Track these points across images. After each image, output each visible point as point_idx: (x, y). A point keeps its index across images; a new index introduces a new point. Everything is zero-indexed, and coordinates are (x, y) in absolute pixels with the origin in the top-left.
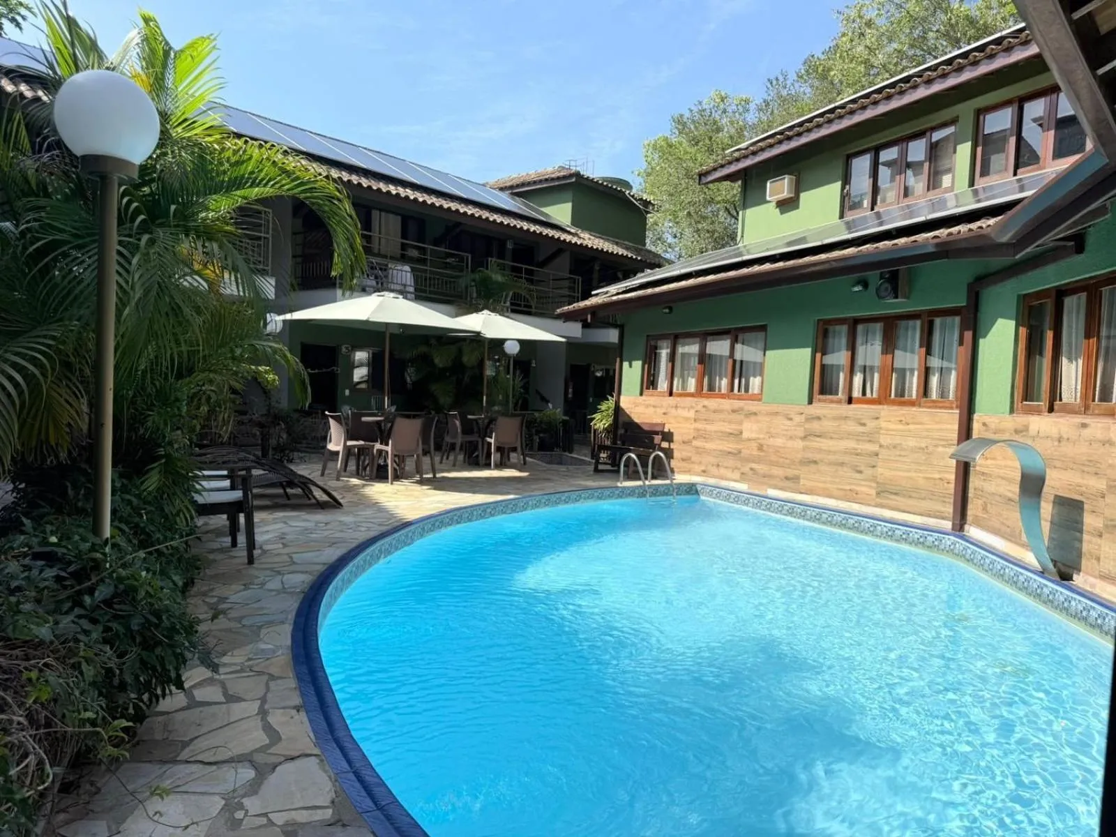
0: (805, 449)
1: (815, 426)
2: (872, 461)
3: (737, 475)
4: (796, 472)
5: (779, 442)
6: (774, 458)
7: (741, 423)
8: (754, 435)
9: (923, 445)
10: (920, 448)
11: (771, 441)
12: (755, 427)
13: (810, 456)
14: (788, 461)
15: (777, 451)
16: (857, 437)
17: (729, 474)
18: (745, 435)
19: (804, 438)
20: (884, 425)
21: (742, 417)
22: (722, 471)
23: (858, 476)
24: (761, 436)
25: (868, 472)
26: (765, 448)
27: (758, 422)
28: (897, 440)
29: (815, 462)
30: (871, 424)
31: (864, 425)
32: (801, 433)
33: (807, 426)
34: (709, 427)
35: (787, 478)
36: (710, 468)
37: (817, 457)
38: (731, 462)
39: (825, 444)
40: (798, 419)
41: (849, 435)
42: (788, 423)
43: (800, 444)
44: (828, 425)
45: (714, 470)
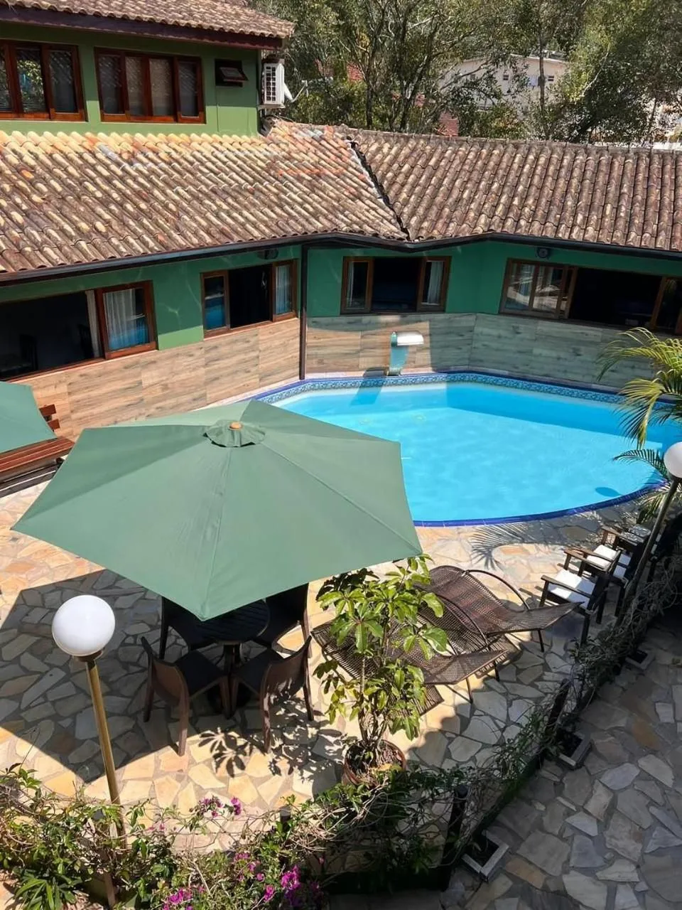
0: (207, 372)
1: (213, 354)
2: (256, 362)
4: (203, 392)
5: (183, 376)
6: (180, 390)
7: (139, 374)
8: (156, 380)
9: (283, 342)
10: (281, 345)
11: (176, 378)
12: (155, 373)
13: (213, 376)
14: (193, 388)
15: (182, 383)
16: (245, 351)
18: (145, 383)
19: (206, 365)
20: (261, 338)
21: (139, 369)
23: (249, 374)
24: (164, 378)
25: (253, 370)
26: (170, 386)
27: (159, 368)
28: (269, 344)
29: (217, 379)
30: (253, 340)
31: (248, 342)
32: (202, 361)
33: (208, 355)
34: (95, 393)
35: (194, 400)
37: (217, 374)
38: (131, 412)
39: (222, 363)
40: (198, 353)
41: (239, 352)
42: (190, 359)
43: (203, 370)
44: (224, 350)
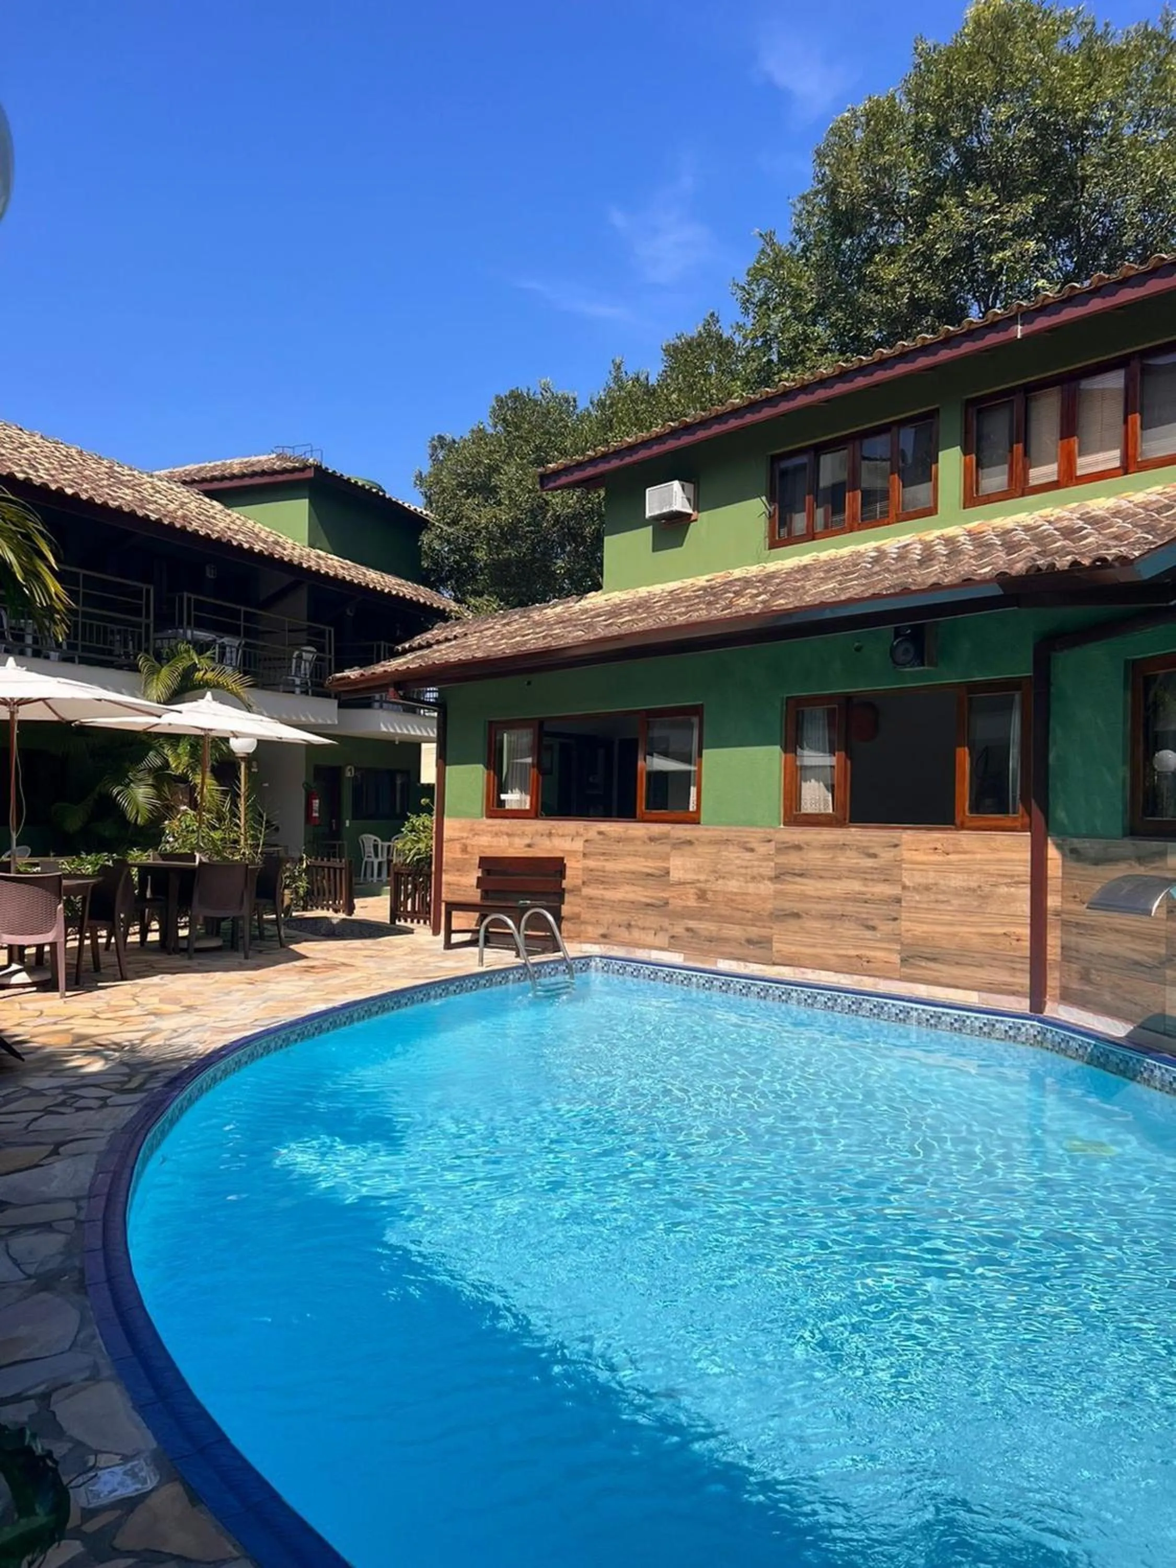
0: (778, 894)
1: (794, 860)
2: (892, 910)
3: (662, 939)
4: (765, 932)
5: (733, 885)
6: (724, 911)
7: (666, 858)
8: (690, 877)
9: (974, 885)
10: (969, 889)
11: (720, 885)
12: (691, 863)
13: (789, 906)
14: (749, 915)
15: (730, 899)
16: (862, 874)
17: (649, 938)
18: (675, 876)
19: (776, 878)
20: (907, 855)
21: (667, 848)
22: (636, 934)
23: (868, 934)
24: (702, 877)
25: (886, 927)
26: (710, 895)
27: (696, 855)
28: (931, 878)
29: (797, 916)
30: (887, 855)
31: (874, 856)
32: (768, 869)
33: (781, 859)
34: (610, 866)
35: (749, 941)
36: (615, 931)
37: (797, 907)
38: (652, 920)
39: (810, 887)
40: (763, 849)
41: (854, 873)
42: (748, 855)
43: (767, 888)
44: (816, 858)
45: (624, 934)
